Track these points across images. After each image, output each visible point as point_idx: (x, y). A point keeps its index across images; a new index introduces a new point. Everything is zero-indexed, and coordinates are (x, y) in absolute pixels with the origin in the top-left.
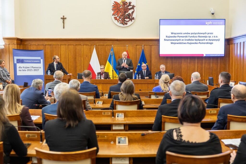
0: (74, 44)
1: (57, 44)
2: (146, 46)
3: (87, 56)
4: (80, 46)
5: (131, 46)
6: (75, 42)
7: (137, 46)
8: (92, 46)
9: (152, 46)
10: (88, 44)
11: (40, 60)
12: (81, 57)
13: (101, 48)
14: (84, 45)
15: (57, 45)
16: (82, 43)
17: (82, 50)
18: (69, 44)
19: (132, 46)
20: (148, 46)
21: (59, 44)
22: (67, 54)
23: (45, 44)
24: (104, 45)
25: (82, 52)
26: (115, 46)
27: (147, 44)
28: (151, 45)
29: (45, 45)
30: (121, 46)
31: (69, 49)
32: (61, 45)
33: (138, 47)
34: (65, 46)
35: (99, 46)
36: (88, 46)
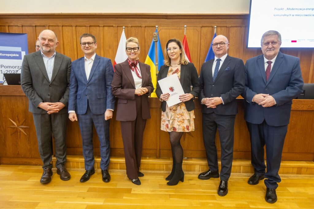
0: (86, 25)
1: (55, 25)
2: (219, 28)
3: (110, 48)
4: (98, 28)
5: (191, 28)
6: (87, 20)
7: (203, 28)
8: (119, 28)
9: (232, 28)
10: (112, 25)
11: (20, 53)
12: (101, 49)
13: (137, 31)
14: (104, 26)
15: (56, 27)
16: (101, 22)
17: (102, 37)
18: (78, 24)
19: (193, 28)
20: (223, 28)
21: (60, 25)
22: (75, 43)
23: (34, 25)
24: (141, 27)
25: (102, 40)
26: (161, 28)
27: (222, 25)
28: (230, 26)
29: (36, 26)
30: (173, 28)
31: (77, 33)
32: (62, 26)
33: (205, 30)
34: (71, 28)
35: (133, 29)
36: (112, 27)
